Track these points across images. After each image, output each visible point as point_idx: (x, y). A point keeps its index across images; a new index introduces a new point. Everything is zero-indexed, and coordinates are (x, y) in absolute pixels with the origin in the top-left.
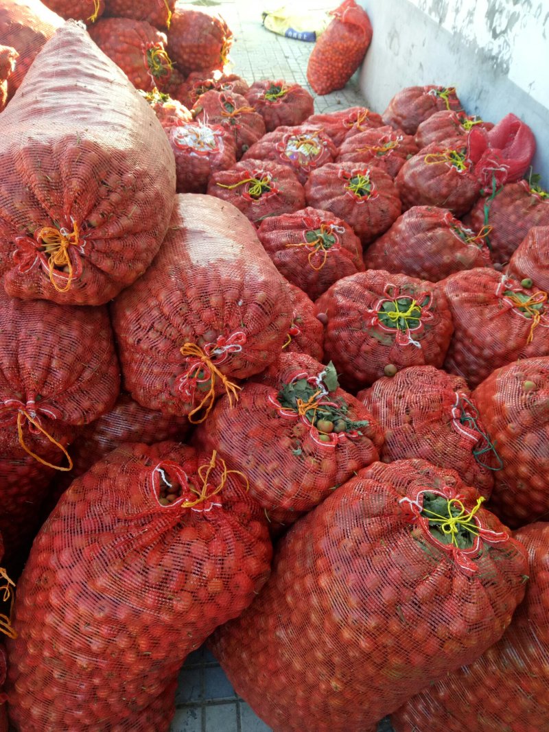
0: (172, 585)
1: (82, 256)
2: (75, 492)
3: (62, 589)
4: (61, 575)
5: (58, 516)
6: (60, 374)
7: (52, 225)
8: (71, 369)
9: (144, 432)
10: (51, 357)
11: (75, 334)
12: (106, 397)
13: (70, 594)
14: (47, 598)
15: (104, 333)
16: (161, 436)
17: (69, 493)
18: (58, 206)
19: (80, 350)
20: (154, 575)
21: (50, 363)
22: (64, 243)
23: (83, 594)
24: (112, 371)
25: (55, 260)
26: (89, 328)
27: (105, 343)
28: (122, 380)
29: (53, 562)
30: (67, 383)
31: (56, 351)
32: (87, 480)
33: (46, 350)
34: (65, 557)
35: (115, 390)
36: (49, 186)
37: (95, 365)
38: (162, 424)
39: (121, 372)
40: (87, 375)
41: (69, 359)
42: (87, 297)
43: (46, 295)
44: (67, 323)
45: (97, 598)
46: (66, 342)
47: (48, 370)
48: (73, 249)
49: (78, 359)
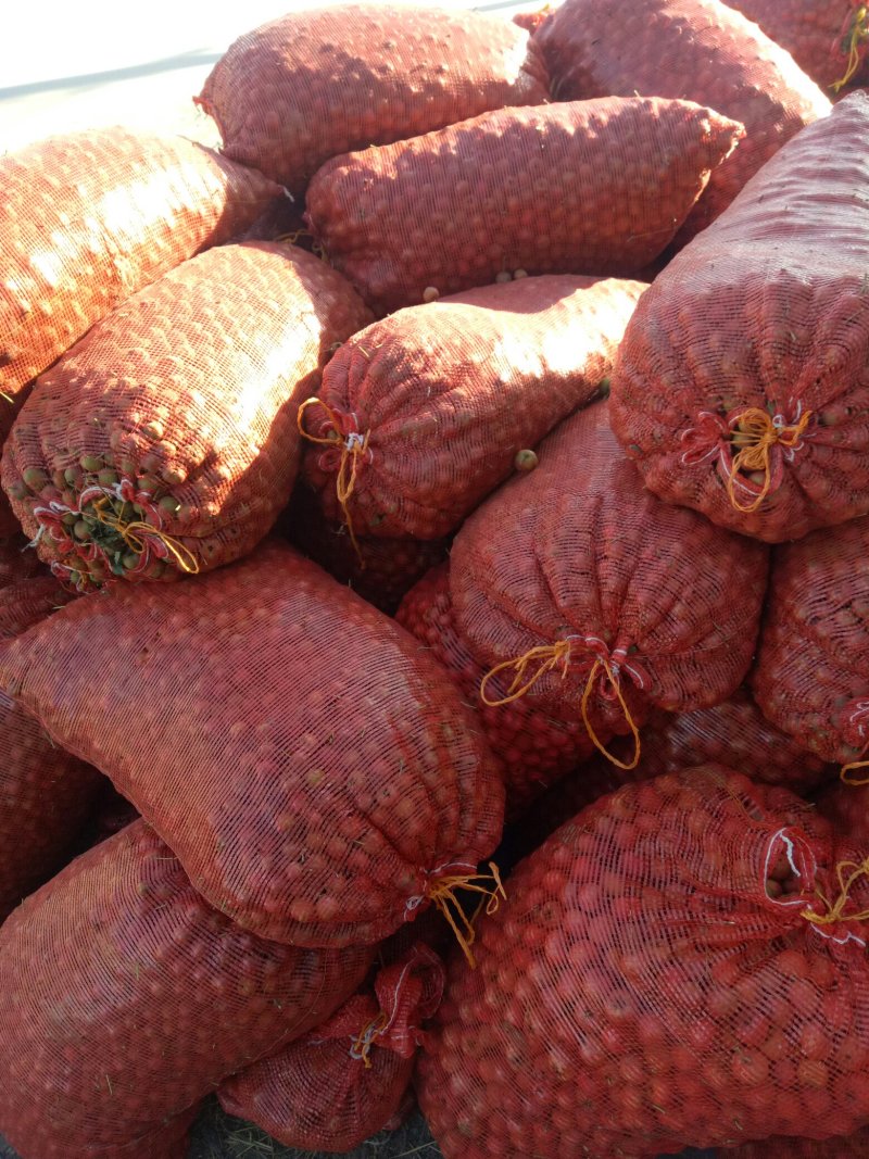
0: (745, 1033)
1: (786, 464)
2: (625, 804)
3: (570, 940)
4: (574, 919)
5: (590, 828)
6: (680, 628)
7: (764, 406)
8: (695, 625)
9: (748, 757)
10: (676, 599)
11: (721, 575)
12: (723, 684)
13: (578, 955)
14: (543, 940)
15: (757, 587)
16: (773, 775)
17: (616, 802)
18: (787, 382)
19: (720, 602)
20: (721, 999)
21: (672, 606)
22: (768, 438)
23: (597, 963)
24: (746, 647)
25: (745, 459)
26: (743, 572)
27: (754, 603)
28: (754, 666)
29: (568, 893)
30: (682, 644)
31: (687, 592)
32: (647, 797)
33: (673, 585)
34: (588, 896)
35: (739, 678)
36: (786, 348)
37: (729, 631)
38: (782, 758)
39: (756, 653)
40: (713, 642)
41: (700, 609)
42: (764, 526)
43: (704, 504)
44: (713, 555)
45: (617, 982)
46: (705, 583)
47: (665, 616)
48: (778, 451)
49: (712, 614)
